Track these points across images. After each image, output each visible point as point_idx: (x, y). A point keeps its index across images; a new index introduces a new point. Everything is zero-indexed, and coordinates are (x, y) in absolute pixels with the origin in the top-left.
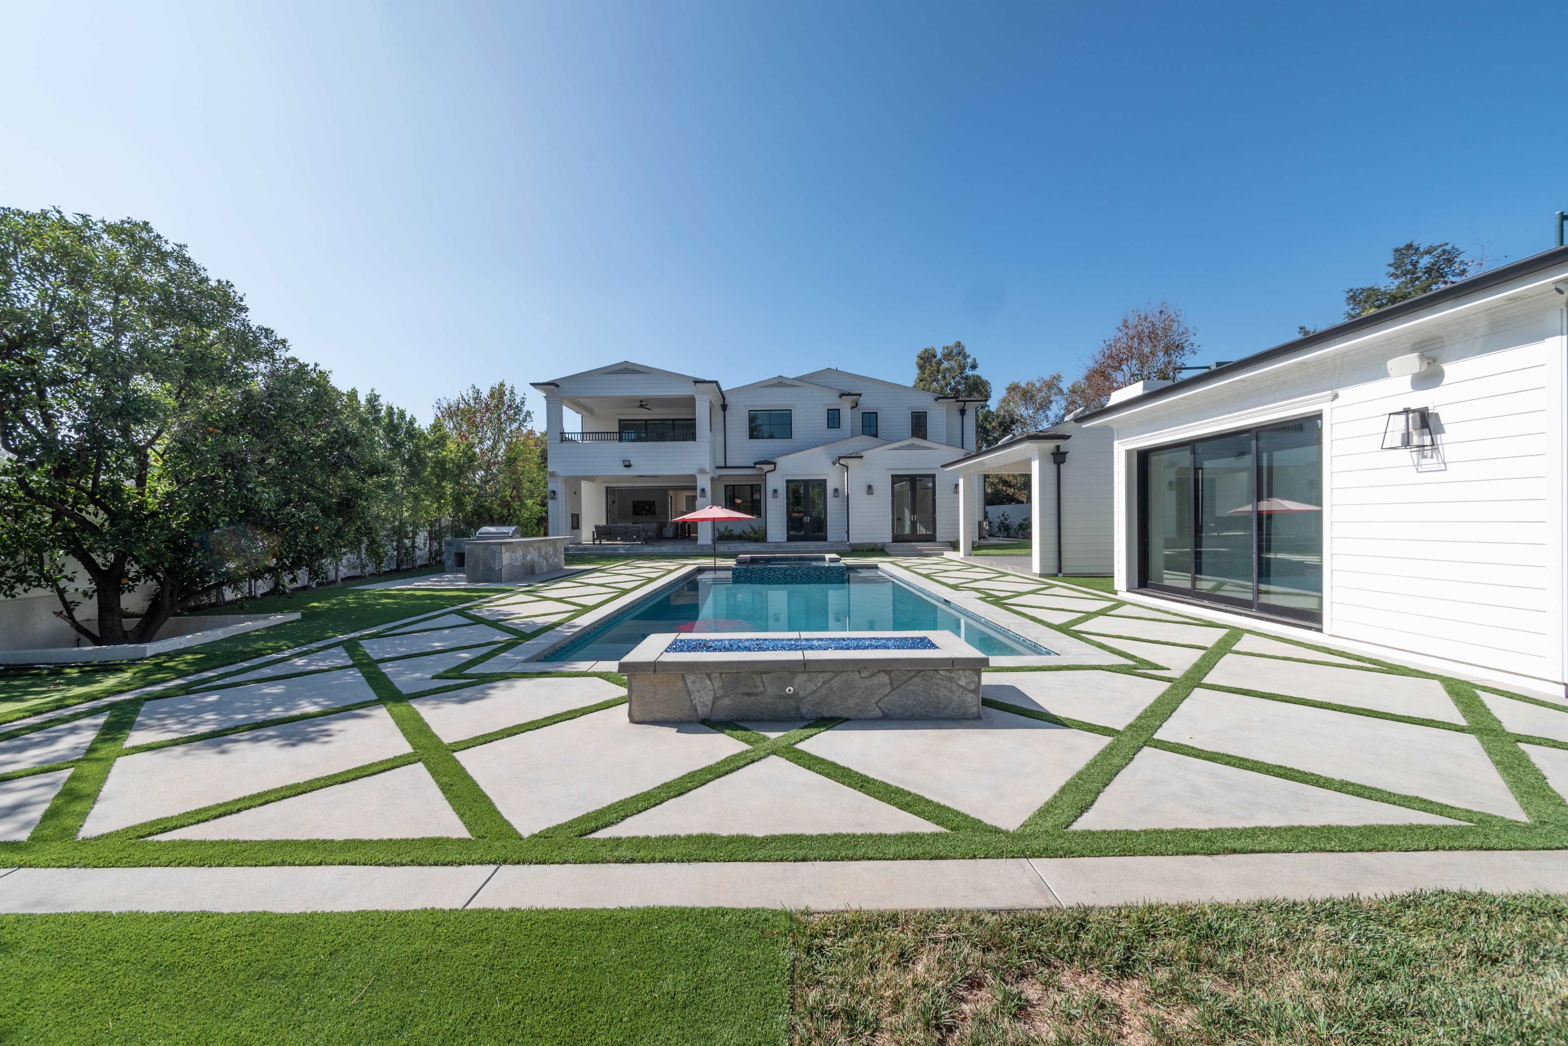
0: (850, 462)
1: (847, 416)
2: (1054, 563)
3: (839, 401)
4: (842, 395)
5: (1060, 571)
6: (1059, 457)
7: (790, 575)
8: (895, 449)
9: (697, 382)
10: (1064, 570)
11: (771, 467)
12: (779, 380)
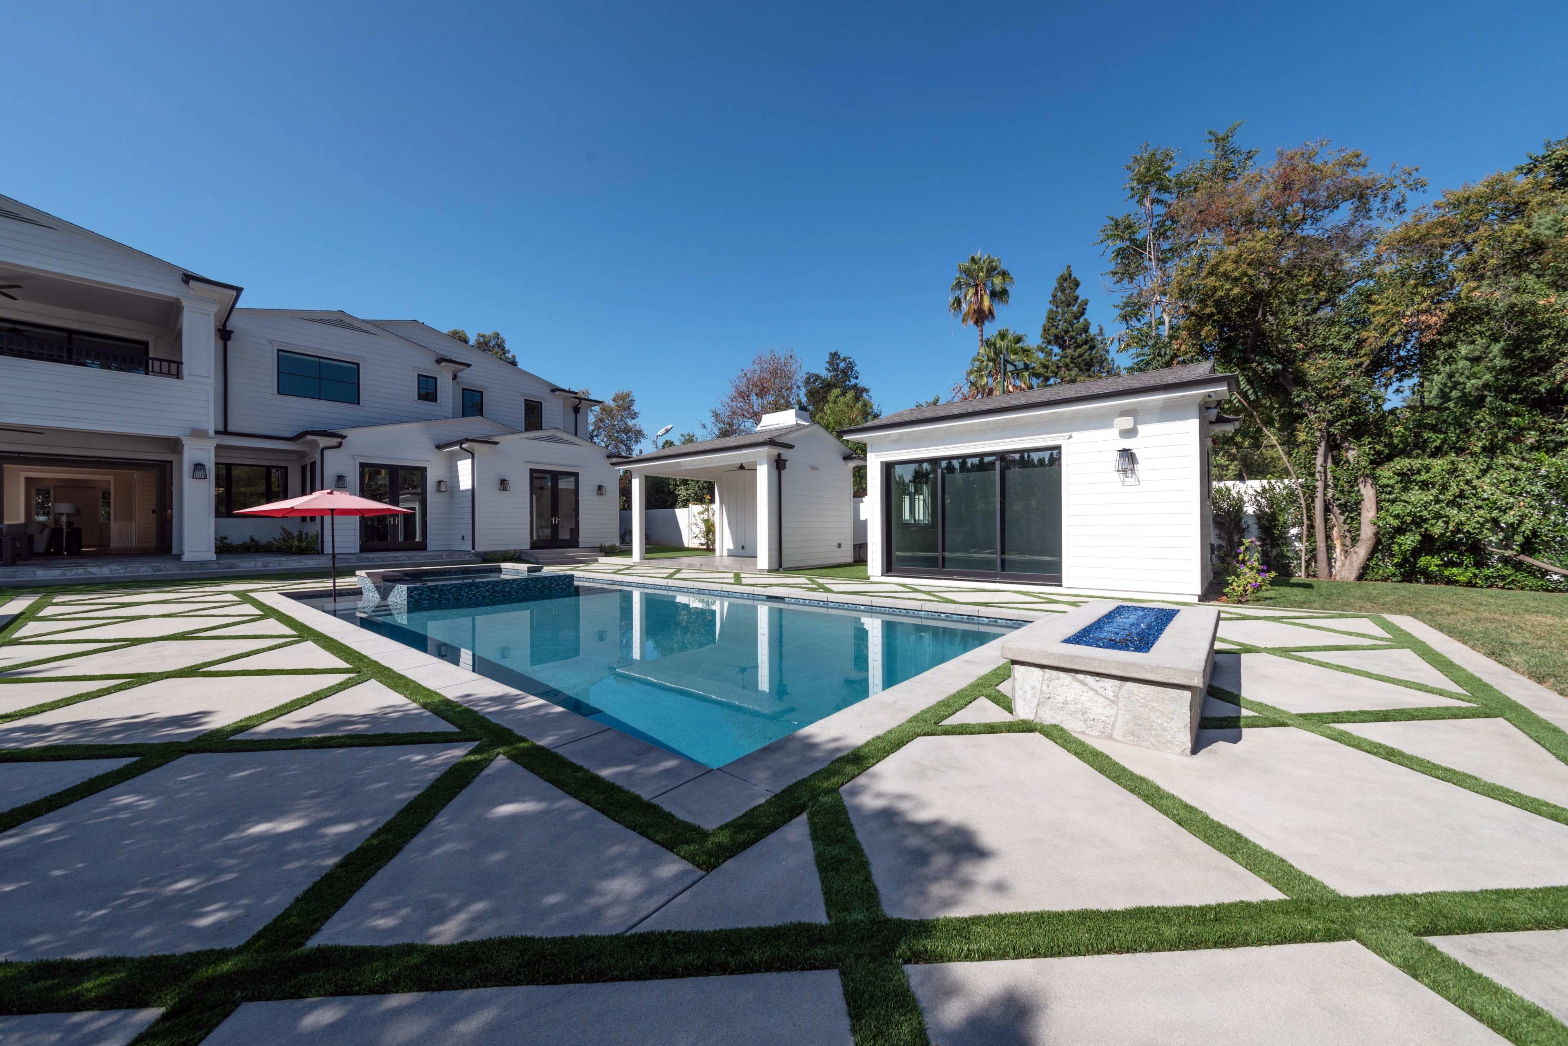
0: (478, 448)
1: (447, 389)
2: (776, 559)
3: (436, 367)
4: (439, 361)
5: (780, 566)
6: (779, 464)
7: (502, 591)
8: (535, 439)
9: (188, 278)
10: (784, 566)
11: (334, 441)
12: (339, 316)
